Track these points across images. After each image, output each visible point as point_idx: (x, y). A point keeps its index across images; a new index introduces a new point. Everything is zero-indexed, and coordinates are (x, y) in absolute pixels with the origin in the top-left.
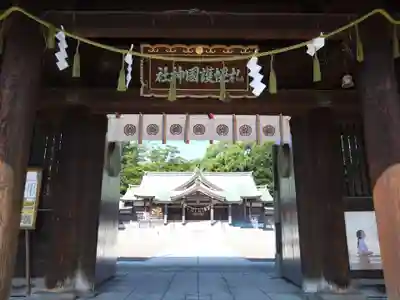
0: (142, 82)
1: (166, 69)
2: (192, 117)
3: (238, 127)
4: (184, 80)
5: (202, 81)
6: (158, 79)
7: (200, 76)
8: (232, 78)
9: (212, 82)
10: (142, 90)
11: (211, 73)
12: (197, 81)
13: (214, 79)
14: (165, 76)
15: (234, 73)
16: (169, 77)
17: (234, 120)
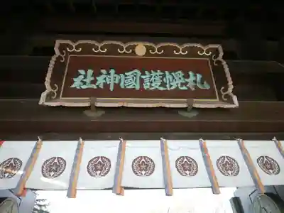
0: (47, 84)
1: (90, 72)
2: (130, 144)
3: (214, 160)
4: (117, 86)
5: (146, 87)
6: (77, 83)
7: (142, 81)
8: (191, 85)
9: (162, 89)
10: (44, 95)
11: (157, 78)
12: (138, 87)
13: (163, 84)
14: (88, 80)
15: (192, 78)
16: (94, 82)
17: (204, 149)
